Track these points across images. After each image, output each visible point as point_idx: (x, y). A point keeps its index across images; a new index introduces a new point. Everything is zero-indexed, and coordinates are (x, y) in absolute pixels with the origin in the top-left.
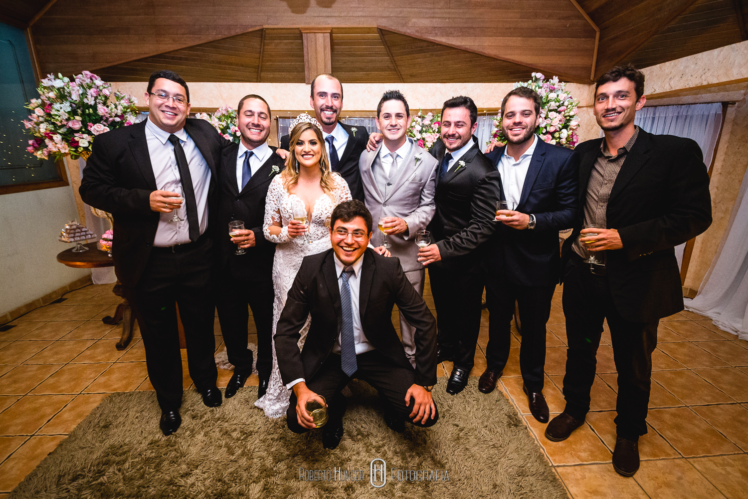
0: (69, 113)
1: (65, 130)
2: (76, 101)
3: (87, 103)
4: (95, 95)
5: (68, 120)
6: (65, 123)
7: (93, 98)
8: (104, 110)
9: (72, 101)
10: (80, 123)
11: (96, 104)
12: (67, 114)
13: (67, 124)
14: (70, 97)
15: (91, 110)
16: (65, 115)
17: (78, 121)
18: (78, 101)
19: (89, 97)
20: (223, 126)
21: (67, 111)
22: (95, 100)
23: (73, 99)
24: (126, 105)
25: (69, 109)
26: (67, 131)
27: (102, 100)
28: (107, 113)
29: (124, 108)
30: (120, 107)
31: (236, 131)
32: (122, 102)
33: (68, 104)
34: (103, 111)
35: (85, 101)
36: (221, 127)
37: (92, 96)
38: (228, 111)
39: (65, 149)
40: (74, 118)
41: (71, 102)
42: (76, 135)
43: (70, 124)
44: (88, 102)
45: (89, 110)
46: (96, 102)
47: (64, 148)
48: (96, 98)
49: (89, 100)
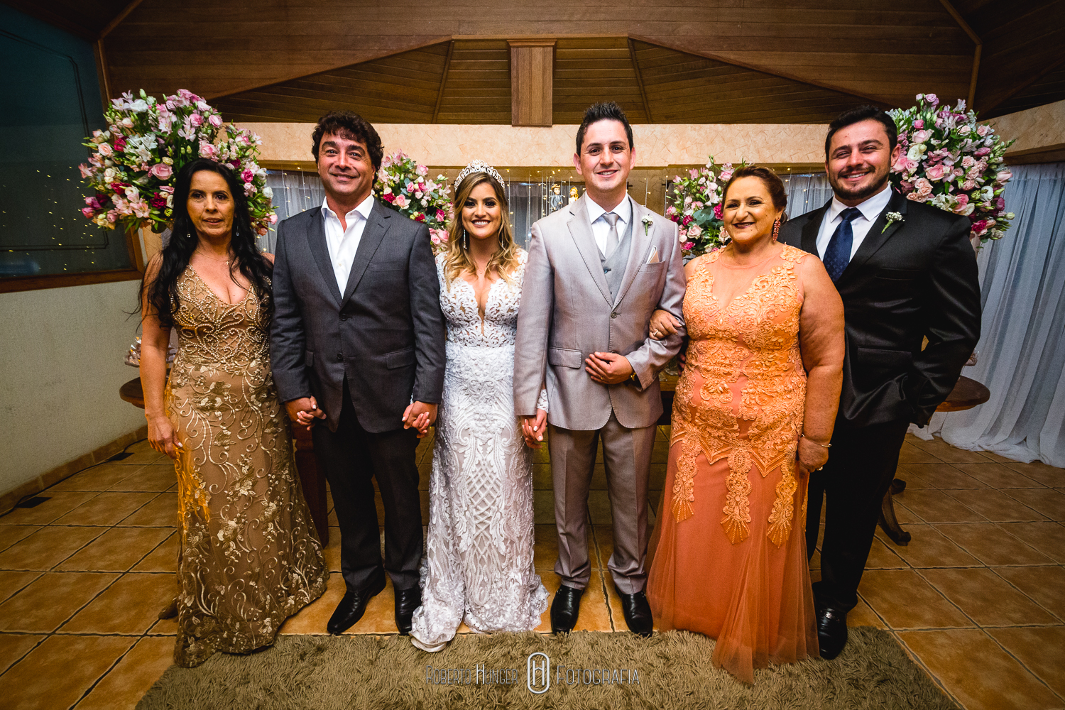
0: (153, 151)
1: (146, 181)
2: (167, 132)
3: (184, 138)
4: (196, 124)
5: (151, 163)
6: (146, 167)
7: (194, 130)
8: (211, 149)
9: (160, 133)
10: (170, 168)
11: (197, 140)
12: (149, 153)
13: (149, 169)
14: (157, 127)
15: (189, 147)
16: (147, 155)
17: (167, 165)
18: (169, 133)
19: (187, 127)
20: (394, 182)
21: (150, 148)
22: (196, 133)
23: (160, 130)
24: (243, 144)
25: (154, 146)
26: (149, 183)
27: (208, 134)
28: (214, 154)
29: (241, 149)
30: (234, 148)
31: (415, 191)
32: (238, 139)
33: (153, 137)
34: (208, 151)
35: (181, 133)
36: (392, 184)
37: (191, 126)
38: (402, 160)
39: (144, 212)
40: (161, 160)
41: (157, 136)
42: (162, 188)
43: (154, 171)
44: (184, 135)
45: (186, 149)
46: (197, 136)
47: (142, 209)
48: (198, 130)
49: (187, 133)
